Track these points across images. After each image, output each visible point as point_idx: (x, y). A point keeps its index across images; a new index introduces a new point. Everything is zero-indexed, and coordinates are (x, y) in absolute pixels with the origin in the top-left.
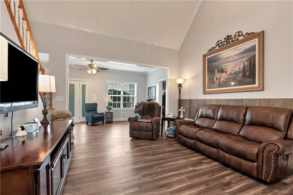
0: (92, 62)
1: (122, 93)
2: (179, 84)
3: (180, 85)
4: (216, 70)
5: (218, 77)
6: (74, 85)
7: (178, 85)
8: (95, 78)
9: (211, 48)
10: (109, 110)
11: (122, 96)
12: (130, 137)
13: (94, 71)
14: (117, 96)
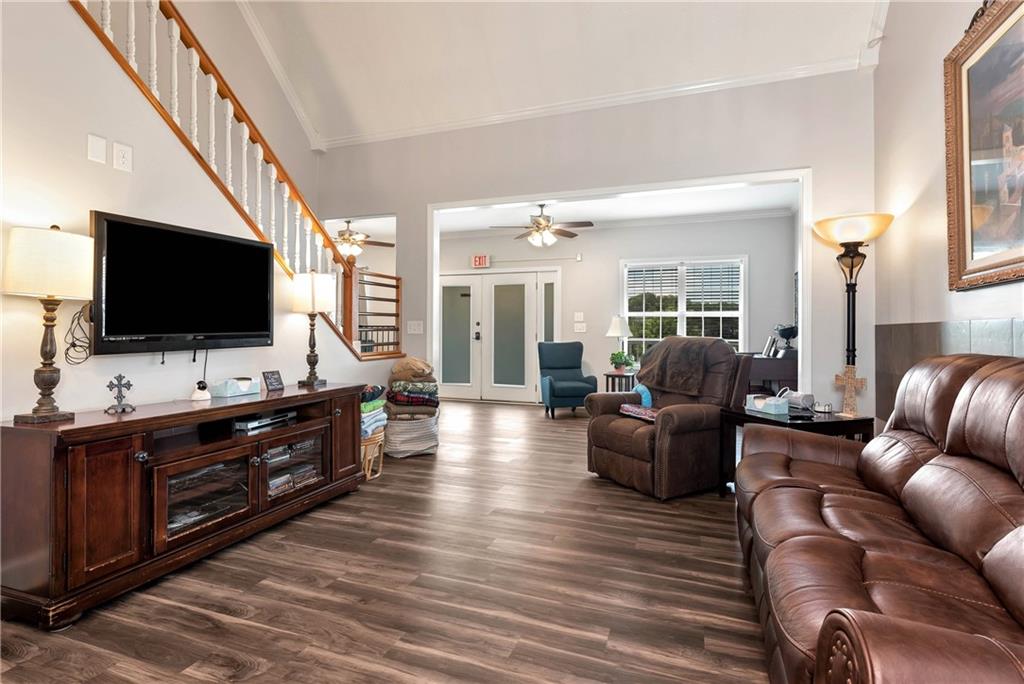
0: (544, 209)
1: (682, 305)
2: (843, 245)
3: (852, 253)
4: (1008, 134)
5: (1014, 176)
6: (524, 285)
7: (842, 250)
8: (579, 259)
9: (982, 6)
10: (616, 368)
11: (682, 316)
12: (591, 469)
13: (549, 238)
14: (661, 314)
